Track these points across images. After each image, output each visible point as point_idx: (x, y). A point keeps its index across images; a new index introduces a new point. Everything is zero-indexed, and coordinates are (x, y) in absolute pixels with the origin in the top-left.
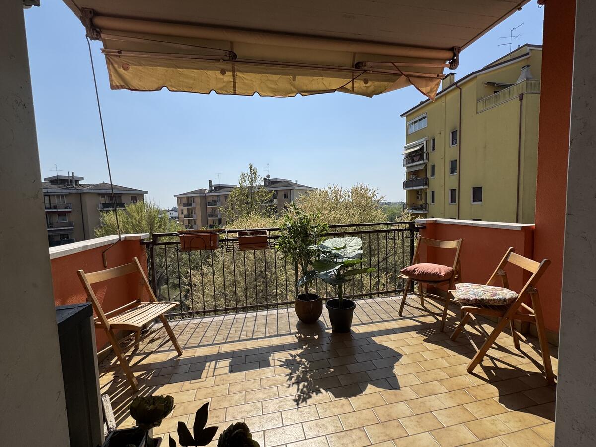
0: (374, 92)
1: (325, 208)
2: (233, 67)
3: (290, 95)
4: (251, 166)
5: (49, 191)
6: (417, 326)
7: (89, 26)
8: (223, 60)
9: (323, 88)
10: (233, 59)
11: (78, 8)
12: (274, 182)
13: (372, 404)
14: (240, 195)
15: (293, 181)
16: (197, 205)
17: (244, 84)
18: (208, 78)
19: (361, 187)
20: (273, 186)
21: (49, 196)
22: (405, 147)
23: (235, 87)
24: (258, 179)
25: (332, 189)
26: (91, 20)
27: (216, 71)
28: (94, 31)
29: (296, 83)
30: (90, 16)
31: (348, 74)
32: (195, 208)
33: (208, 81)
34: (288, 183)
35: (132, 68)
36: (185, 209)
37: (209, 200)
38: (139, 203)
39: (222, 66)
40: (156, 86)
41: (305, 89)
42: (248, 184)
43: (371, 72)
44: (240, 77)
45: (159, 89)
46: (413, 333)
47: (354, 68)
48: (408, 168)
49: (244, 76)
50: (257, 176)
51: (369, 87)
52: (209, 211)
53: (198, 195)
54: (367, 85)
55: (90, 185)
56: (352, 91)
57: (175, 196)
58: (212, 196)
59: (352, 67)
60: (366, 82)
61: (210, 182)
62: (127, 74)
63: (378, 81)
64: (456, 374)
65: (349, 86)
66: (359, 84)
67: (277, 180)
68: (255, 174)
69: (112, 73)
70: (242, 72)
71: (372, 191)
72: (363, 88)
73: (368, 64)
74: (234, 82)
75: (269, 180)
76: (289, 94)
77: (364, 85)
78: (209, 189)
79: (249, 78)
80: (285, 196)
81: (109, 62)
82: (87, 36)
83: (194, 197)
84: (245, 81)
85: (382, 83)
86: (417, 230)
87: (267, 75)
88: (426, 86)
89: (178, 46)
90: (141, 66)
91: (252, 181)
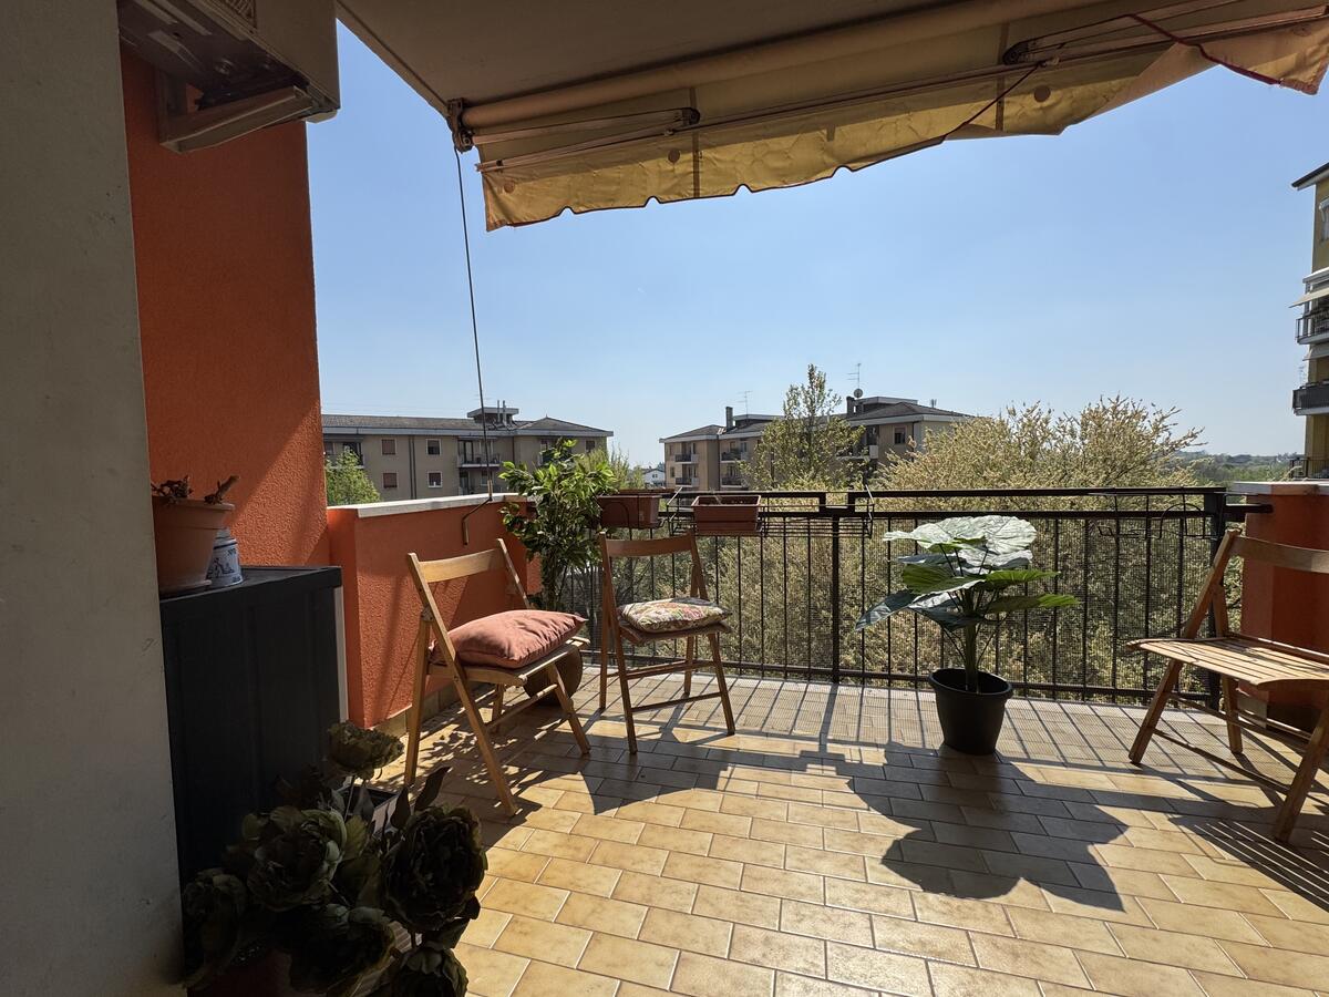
0: (1071, 115)
1: (994, 466)
2: (695, 143)
3: (819, 176)
4: (812, 370)
5: (473, 433)
6: (1182, 801)
7: (456, 129)
8: (675, 131)
9: (911, 139)
10: (691, 123)
11: (443, 102)
12: (874, 405)
13: (931, 952)
14: (783, 435)
15: (924, 402)
16: (701, 460)
17: (717, 172)
18: (645, 174)
19: (1115, 408)
20: (868, 415)
21: (471, 441)
22: (1307, 281)
23: (696, 182)
24: (828, 399)
25: (1019, 415)
26: (460, 119)
27: (661, 159)
28: (464, 135)
29: (838, 142)
30: (458, 111)
31: (987, 86)
32: (696, 465)
33: (645, 181)
34: (908, 407)
35: (517, 189)
36: (678, 466)
37: (725, 448)
38: (595, 454)
39: (672, 145)
40: (554, 210)
41: (861, 151)
42: (802, 411)
43: (1056, 62)
44: (709, 160)
45: (557, 214)
46: (1160, 820)
47: (1003, 67)
48: (1316, 345)
49: (717, 156)
50: (826, 391)
51: (1050, 107)
52: (724, 472)
53: (704, 437)
54: (1046, 104)
55: (527, 422)
56: (999, 129)
57: (661, 440)
58: (732, 441)
59: (999, 64)
60: (1041, 95)
61: (729, 410)
62: (511, 198)
63: (1081, 82)
64: (1278, 975)
65: (988, 118)
66: (1020, 106)
67: (880, 401)
68: (821, 386)
69: (490, 203)
70: (714, 147)
71: (1152, 418)
72: (1035, 114)
73: (1046, 42)
74: (696, 173)
75: (861, 402)
76: (818, 173)
77: (1038, 105)
78: (725, 425)
79: (727, 157)
80: (900, 439)
81: (487, 185)
82: (455, 148)
83: (695, 443)
84: (718, 165)
85: (1098, 85)
86: (1238, 514)
87: (768, 141)
88: (1276, 55)
89: (589, 125)
90: (533, 179)
91: (812, 402)
